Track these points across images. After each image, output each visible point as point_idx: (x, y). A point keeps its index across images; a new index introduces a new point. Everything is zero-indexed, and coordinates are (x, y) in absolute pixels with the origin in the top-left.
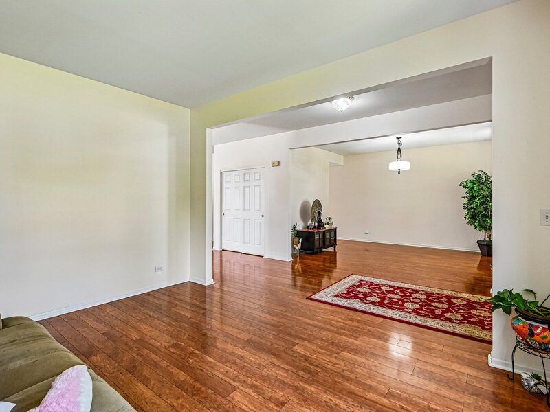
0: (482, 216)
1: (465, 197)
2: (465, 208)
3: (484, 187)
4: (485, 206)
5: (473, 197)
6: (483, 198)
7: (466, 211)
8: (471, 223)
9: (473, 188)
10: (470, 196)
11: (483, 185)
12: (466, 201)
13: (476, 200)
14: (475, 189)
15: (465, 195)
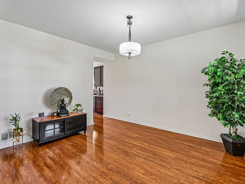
0: (226, 107)
1: (207, 85)
2: (207, 96)
3: (230, 72)
4: (231, 96)
5: (216, 84)
6: (228, 85)
7: (208, 100)
8: (214, 114)
9: (215, 73)
10: (213, 83)
11: (228, 69)
12: (208, 89)
13: (219, 88)
14: (219, 74)
15: (208, 82)
